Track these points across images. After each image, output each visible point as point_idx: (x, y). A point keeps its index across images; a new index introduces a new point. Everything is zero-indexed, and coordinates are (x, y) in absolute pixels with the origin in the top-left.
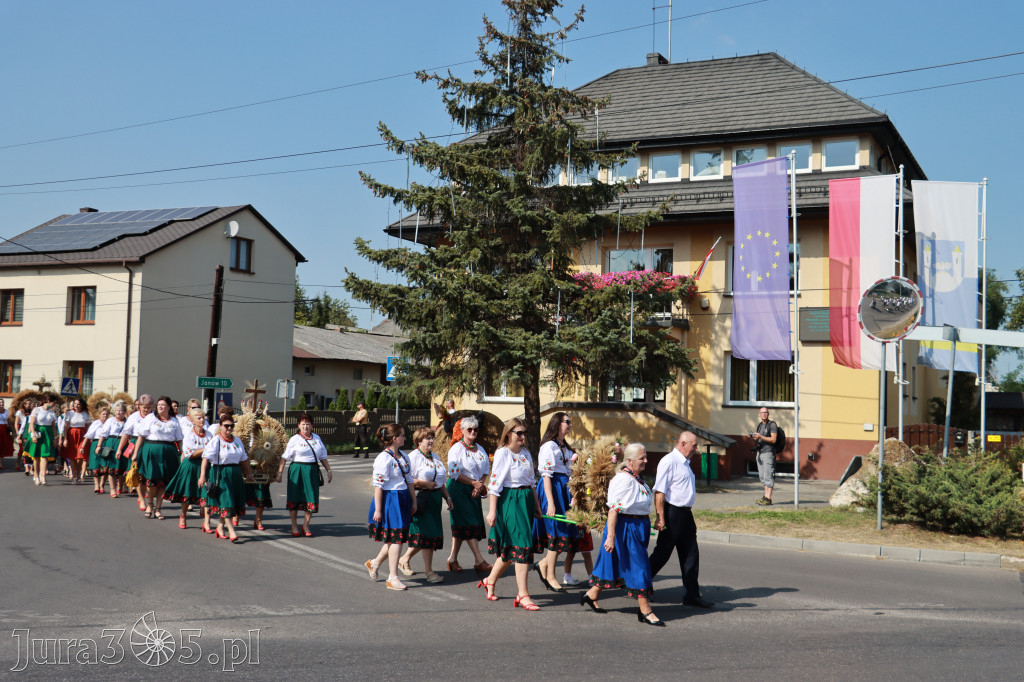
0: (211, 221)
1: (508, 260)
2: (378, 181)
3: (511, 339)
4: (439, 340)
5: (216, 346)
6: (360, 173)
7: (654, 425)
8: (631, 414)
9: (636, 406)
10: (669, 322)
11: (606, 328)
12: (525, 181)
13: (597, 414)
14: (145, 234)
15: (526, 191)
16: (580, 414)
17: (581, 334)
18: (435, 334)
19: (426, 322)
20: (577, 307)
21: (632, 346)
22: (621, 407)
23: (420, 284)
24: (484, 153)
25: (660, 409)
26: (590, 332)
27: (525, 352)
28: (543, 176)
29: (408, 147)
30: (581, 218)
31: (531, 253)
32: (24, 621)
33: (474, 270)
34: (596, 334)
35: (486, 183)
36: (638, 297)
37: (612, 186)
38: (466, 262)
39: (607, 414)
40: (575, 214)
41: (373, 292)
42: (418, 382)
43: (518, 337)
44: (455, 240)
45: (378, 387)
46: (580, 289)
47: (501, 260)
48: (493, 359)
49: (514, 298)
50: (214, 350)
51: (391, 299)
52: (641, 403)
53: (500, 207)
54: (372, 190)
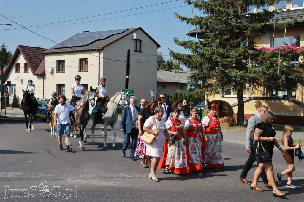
0: (127, 33)
1: (230, 43)
2: (181, 15)
3: (231, 73)
4: (203, 74)
5: (128, 78)
6: (174, 13)
7: (292, 105)
8: (283, 101)
9: (284, 98)
10: (298, 65)
11: (268, 68)
12: (238, 12)
13: (269, 101)
14: (104, 39)
15: (237, 16)
16: (261, 101)
17: (258, 71)
18: (202, 72)
19: (199, 67)
20: (257, 60)
21: (279, 75)
22: (278, 99)
23: (196, 54)
24: (221, 2)
25: (294, 99)
26: (262, 70)
27: (237, 79)
28: (245, 10)
29: (192, 2)
30: (259, 25)
31: (239, 40)
32: (38, 177)
33: (217, 48)
34: (264, 71)
35: (221, 14)
36: (282, 56)
37: (272, 12)
38: (214, 45)
39: (272, 101)
40: (257, 24)
41: (179, 57)
42: (197, 90)
43: (233, 73)
44: (210, 36)
45: (182, 92)
46: (258, 53)
47: (228, 43)
48: (224, 81)
49: (232, 58)
50: (127, 80)
51: (186, 60)
52: (286, 97)
53: (227, 23)
54: (179, 19)
